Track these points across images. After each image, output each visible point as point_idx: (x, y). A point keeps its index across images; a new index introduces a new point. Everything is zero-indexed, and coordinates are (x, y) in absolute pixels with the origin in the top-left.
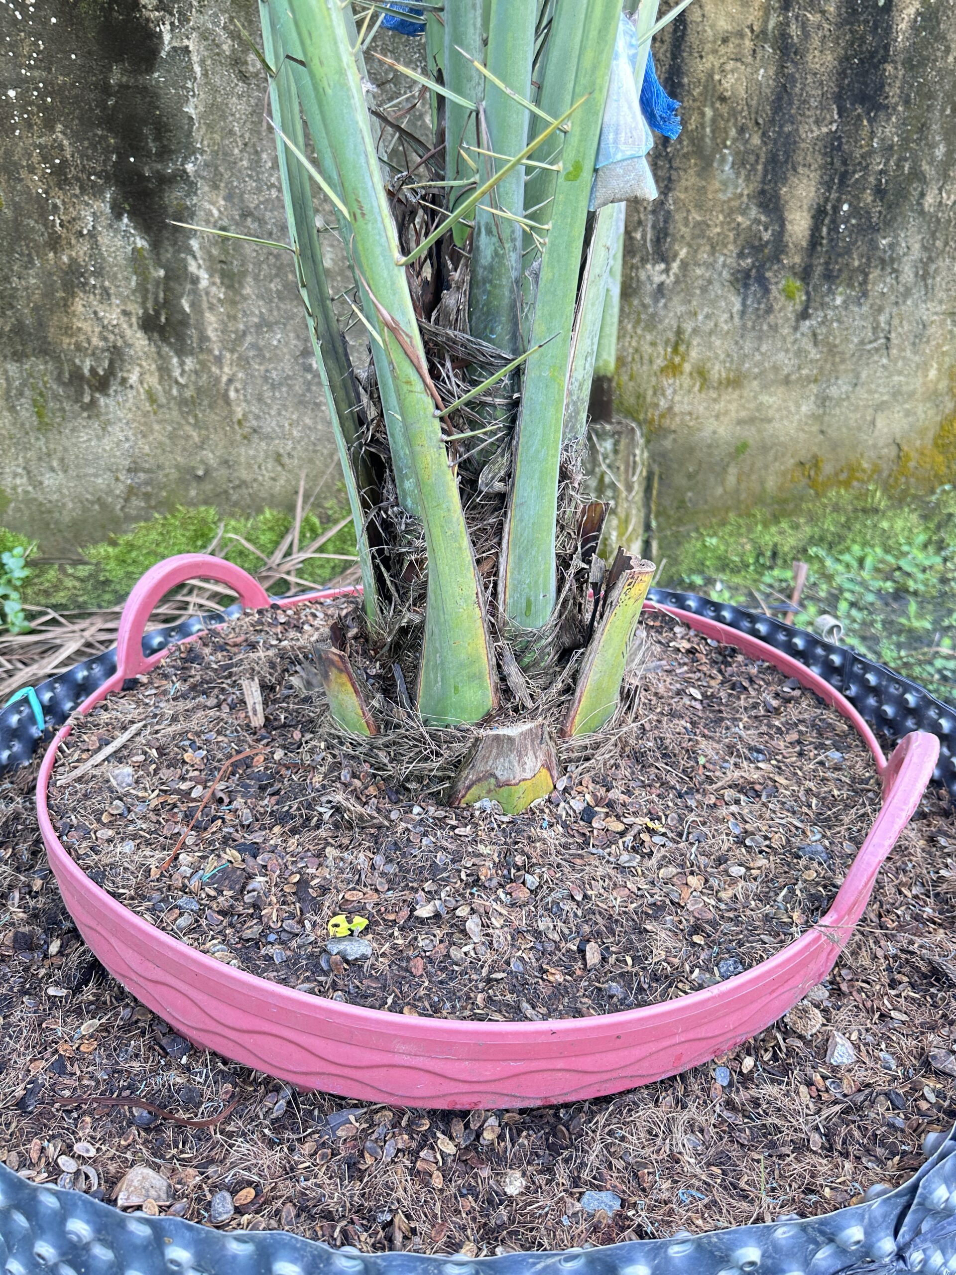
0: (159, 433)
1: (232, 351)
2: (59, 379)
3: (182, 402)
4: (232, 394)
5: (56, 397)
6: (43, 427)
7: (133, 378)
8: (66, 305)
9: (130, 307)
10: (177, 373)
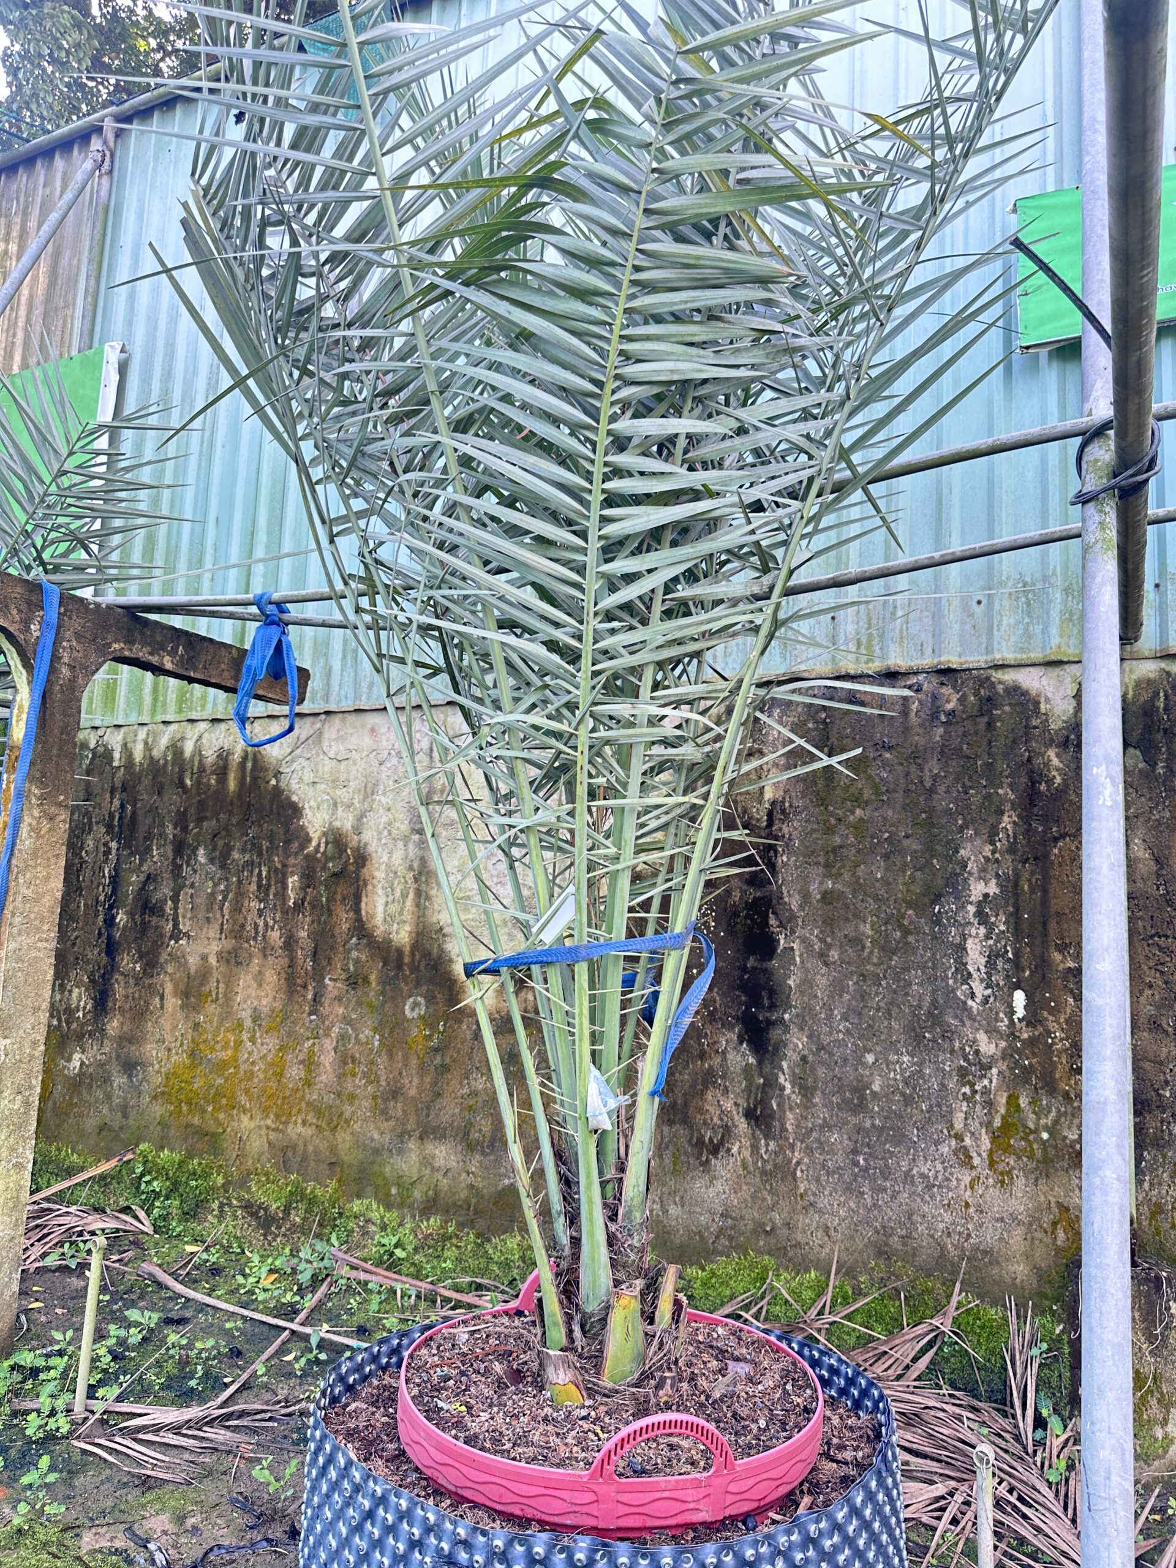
0: (746, 1192)
1: (802, 1142)
2: (690, 1141)
3: (764, 1173)
4: (799, 1174)
5: (686, 1153)
6: (675, 1172)
7: (735, 1150)
8: (702, 1094)
9: (739, 1101)
10: (763, 1151)
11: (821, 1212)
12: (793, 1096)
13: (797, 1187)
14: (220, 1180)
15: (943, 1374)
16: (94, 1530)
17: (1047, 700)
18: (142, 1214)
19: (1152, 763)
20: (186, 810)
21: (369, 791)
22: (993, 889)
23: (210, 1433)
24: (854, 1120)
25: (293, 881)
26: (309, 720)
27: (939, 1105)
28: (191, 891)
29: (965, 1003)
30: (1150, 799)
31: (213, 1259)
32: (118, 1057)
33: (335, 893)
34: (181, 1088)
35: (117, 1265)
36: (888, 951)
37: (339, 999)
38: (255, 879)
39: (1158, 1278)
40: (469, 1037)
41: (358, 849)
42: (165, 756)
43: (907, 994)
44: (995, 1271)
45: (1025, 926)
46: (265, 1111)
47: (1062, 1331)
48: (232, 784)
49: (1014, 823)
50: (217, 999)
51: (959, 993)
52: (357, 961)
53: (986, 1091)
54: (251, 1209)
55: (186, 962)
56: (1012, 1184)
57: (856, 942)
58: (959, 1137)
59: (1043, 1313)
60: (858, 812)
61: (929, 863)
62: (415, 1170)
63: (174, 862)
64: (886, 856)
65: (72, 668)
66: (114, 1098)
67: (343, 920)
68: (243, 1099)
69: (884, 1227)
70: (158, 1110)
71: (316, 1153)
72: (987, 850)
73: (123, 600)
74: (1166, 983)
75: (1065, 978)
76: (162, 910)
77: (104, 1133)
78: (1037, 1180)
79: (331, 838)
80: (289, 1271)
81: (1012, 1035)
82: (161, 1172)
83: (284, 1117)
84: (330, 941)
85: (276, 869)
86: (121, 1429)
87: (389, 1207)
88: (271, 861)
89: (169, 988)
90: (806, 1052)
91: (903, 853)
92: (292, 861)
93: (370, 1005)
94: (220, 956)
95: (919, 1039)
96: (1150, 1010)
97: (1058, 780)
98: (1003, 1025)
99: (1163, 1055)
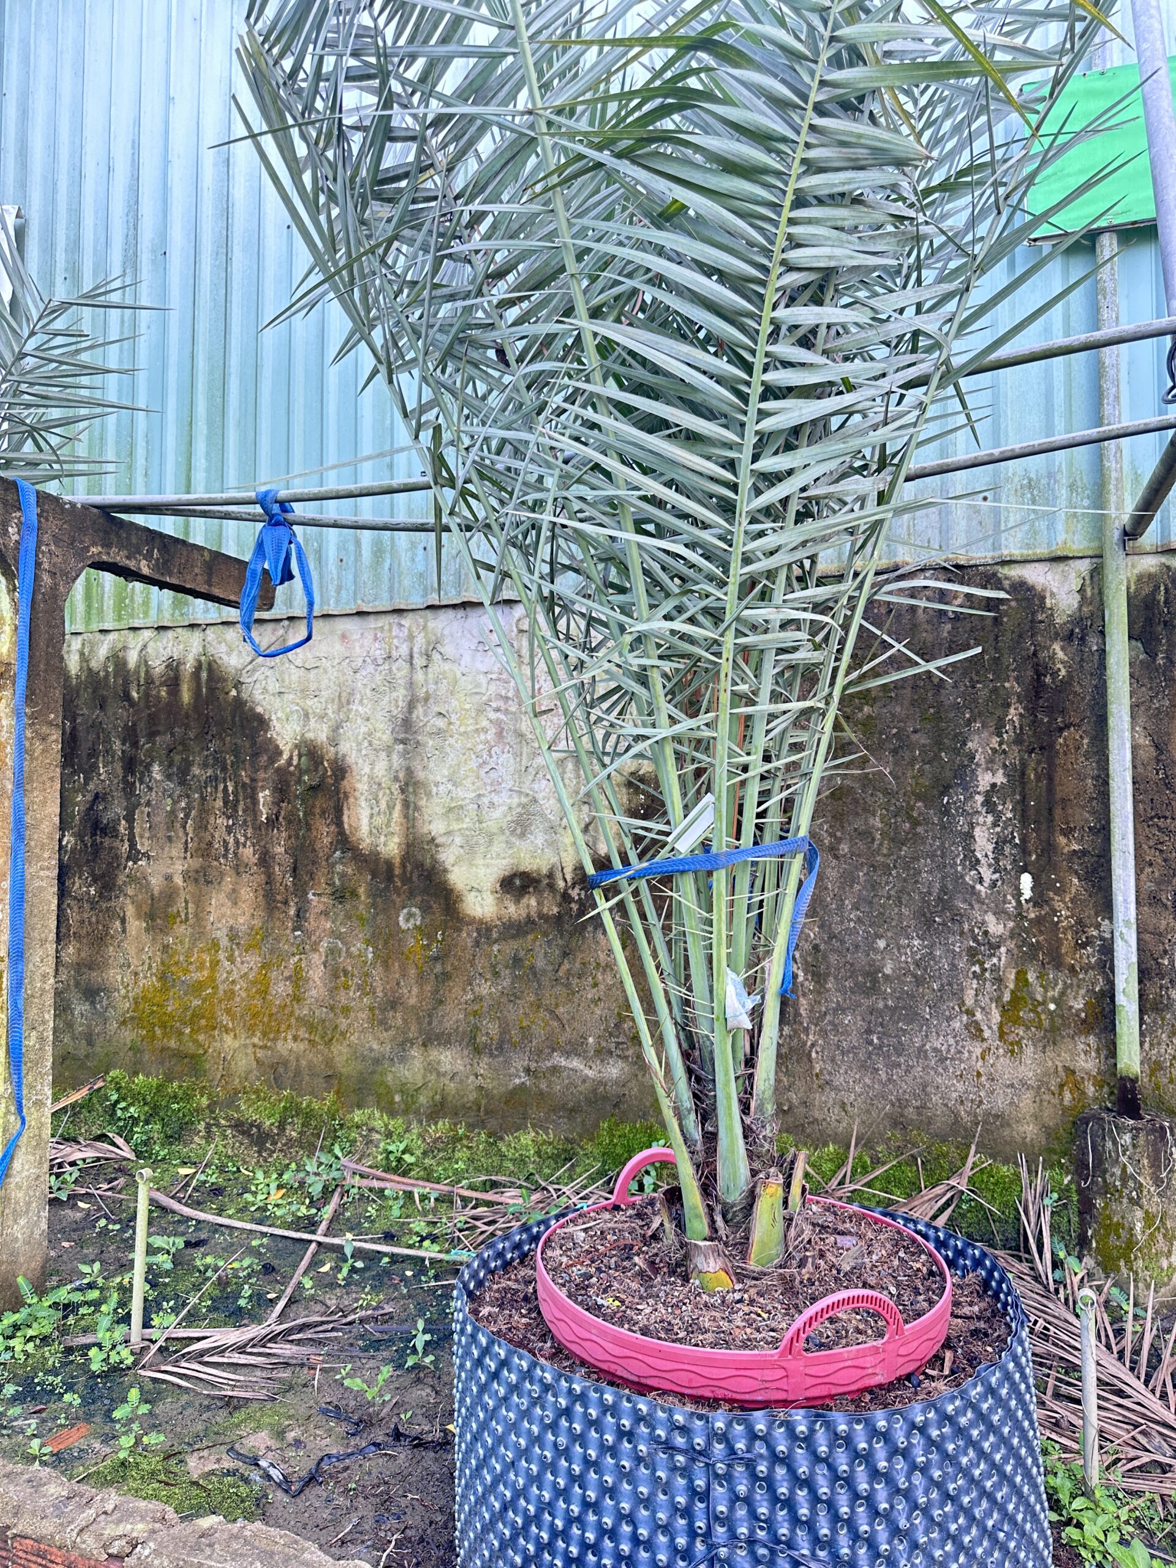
11: (837, 1089)
12: (807, 983)
13: (812, 1068)
14: (205, 1101)
15: (960, 1229)
16: (195, 1454)
17: (1053, 595)
18: (120, 1141)
19: (1152, 654)
20: (134, 725)
21: (344, 700)
22: (1000, 778)
23: (275, 1348)
24: (866, 1002)
25: (264, 796)
26: (270, 627)
27: (950, 984)
28: (147, 809)
29: (973, 887)
30: (1151, 689)
31: (213, 1180)
32: (77, 984)
33: (314, 806)
34: (153, 1012)
35: (109, 1193)
36: (897, 841)
37: (325, 913)
38: (220, 795)
39: (1162, 1128)
40: (470, 944)
41: (336, 761)
42: (106, 667)
43: (917, 882)
44: (1006, 1132)
45: (1031, 813)
46: (251, 1030)
47: (1070, 1182)
48: (186, 696)
49: (1021, 715)
50: (187, 919)
51: (967, 879)
52: (343, 875)
53: (995, 969)
54: (241, 1127)
55: (148, 883)
56: (1021, 1052)
57: (866, 834)
58: (970, 1013)
59: (1052, 1167)
60: (866, 709)
61: (937, 757)
62: (419, 1077)
63: (124, 780)
64: (895, 752)
65: (53, 574)
66: (76, 1026)
67: (324, 834)
68: (225, 1019)
69: (899, 1100)
70: (128, 1035)
71: (311, 1067)
72: (994, 742)
73: (97, 499)
74: (1165, 860)
75: (1070, 860)
76: (115, 830)
77: (67, 1062)
78: (1044, 1047)
79: (304, 750)
80: (296, 1185)
81: (1020, 915)
82: (137, 1097)
83: (271, 1033)
84: (311, 855)
85: (244, 785)
86: (183, 1356)
87: (392, 1114)
88: (237, 775)
89: (130, 911)
90: (818, 941)
91: (911, 747)
92: (261, 775)
93: (360, 918)
94: (186, 876)
95: (929, 923)
96: (1150, 886)
97: (1063, 672)
98: (1011, 907)
99: (1163, 927)
